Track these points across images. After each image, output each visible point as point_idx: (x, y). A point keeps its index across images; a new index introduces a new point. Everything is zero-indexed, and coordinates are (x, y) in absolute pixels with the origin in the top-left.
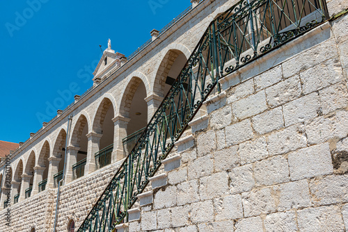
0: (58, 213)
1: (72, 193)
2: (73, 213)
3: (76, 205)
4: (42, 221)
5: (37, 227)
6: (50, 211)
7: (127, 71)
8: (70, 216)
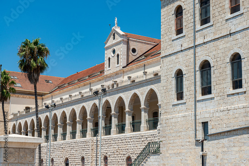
0: (97, 151)
1: (105, 143)
2: (107, 153)
3: (107, 149)
4: (89, 154)
5: (85, 157)
6: (92, 149)
7: (132, 87)
8: (105, 154)
